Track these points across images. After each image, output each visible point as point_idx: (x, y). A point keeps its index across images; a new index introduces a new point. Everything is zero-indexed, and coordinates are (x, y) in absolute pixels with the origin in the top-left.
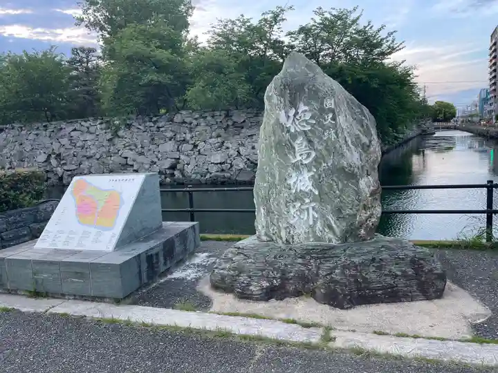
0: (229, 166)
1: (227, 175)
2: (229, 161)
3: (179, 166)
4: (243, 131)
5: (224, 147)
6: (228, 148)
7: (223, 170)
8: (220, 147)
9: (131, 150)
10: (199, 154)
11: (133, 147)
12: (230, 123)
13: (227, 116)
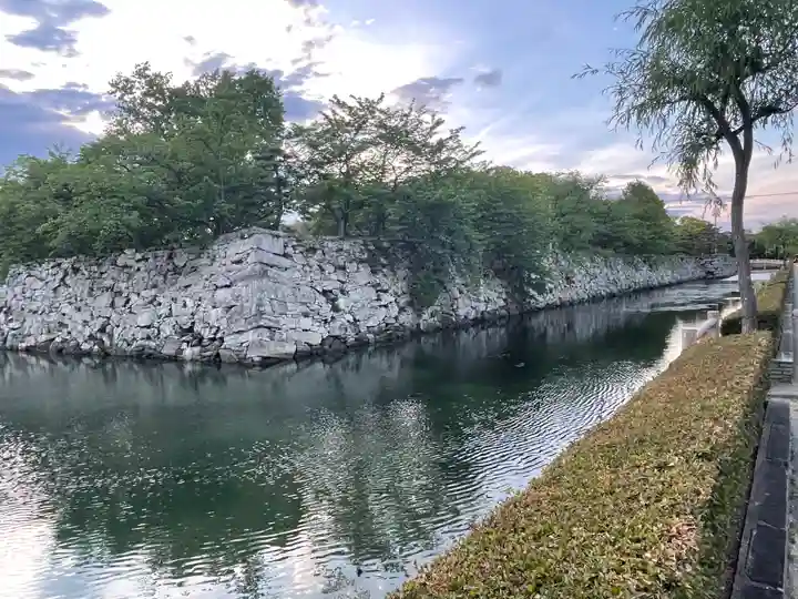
0: (156, 331)
1: (153, 344)
2: (156, 324)
3: (108, 329)
4: (181, 278)
5: (155, 303)
6: (160, 304)
7: (149, 338)
8: (151, 302)
9: (70, 303)
10: (130, 312)
11: (73, 300)
12: (170, 267)
13: (170, 257)
